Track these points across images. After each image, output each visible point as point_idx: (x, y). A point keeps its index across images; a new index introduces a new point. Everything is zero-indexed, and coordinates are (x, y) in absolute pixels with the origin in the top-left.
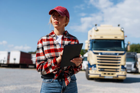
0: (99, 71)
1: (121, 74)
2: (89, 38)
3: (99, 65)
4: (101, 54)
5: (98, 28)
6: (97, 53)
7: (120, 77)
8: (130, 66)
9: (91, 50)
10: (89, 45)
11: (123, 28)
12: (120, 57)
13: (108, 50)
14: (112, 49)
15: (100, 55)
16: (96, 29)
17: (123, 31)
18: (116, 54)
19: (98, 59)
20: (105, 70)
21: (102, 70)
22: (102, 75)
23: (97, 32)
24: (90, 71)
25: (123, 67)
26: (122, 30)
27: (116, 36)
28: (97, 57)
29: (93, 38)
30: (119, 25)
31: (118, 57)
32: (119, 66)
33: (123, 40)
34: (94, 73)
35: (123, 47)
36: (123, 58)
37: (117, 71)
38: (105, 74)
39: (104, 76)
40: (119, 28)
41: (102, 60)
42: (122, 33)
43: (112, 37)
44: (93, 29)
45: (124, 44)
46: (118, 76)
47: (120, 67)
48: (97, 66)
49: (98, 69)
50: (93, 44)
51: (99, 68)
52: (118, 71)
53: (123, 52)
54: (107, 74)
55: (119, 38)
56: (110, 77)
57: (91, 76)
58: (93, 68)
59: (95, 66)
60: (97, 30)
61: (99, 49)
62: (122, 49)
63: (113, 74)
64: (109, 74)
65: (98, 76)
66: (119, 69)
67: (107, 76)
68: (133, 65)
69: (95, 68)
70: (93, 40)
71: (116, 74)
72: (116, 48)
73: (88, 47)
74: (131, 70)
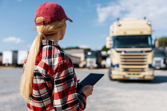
0: (123, 71)
1: (148, 74)
2: (111, 35)
3: (122, 65)
4: (125, 52)
5: (121, 22)
6: (120, 52)
7: (147, 78)
8: (159, 62)
9: (113, 48)
10: (112, 42)
11: (149, 21)
12: (147, 55)
13: (133, 47)
14: (137, 45)
15: (123, 53)
16: (118, 24)
17: (150, 25)
18: (142, 52)
19: (121, 58)
20: (130, 70)
21: (127, 70)
22: (127, 76)
23: (120, 28)
24: (113, 72)
25: (150, 66)
27: (142, 31)
28: (121, 55)
29: (115, 34)
30: (145, 18)
31: (144, 55)
32: (145, 65)
33: (150, 36)
34: (118, 73)
36: (150, 55)
37: (143, 70)
38: (130, 74)
39: (128, 78)
40: (145, 21)
41: (127, 59)
42: (149, 28)
43: (137, 33)
44: (115, 24)
45: (151, 40)
46: (144, 76)
47: (146, 67)
50: (116, 42)
51: (122, 68)
52: (145, 71)
53: (149, 49)
55: (146, 33)
57: (114, 77)
58: (116, 68)
59: (118, 66)
60: (120, 25)
61: (123, 46)
62: (149, 45)
63: (138, 74)
64: (134, 74)
65: (121, 77)
67: (132, 77)
69: (118, 69)
70: (115, 37)
71: (142, 75)
72: (142, 45)
73: (110, 44)
74: (160, 66)
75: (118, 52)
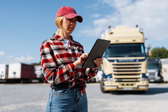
0: (116, 81)
1: (142, 84)
3: (115, 74)
4: (118, 61)
5: (112, 30)
6: (113, 61)
7: (141, 88)
8: (153, 74)
9: (106, 57)
11: (142, 30)
12: (140, 64)
13: (126, 56)
14: (130, 54)
15: (116, 62)
16: (110, 32)
17: (142, 33)
18: (135, 61)
19: (114, 68)
20: (123, 80)
21: (120, 80)
22: (120, 86)
23: (112, 35)
24: (106, 83)
25: (144, 76)
26: (141, 31)
28: (113, 65)
30: (137, 26)
31: (137, 65)
32: (139, 74)
33: (143, 44)
34: (110, 84)
35: (143, 52)
36: (143, 64)
37: (137, 80)
38: (123, 85)
39: (122, 88)
40: (138, 29)
41: (119, 69)
42: (141, 35)
43: (130, 41)
44: (107, 32)
45: (144, 48)
46: (138, 86)
47: (141, 76)
48: (114, 76)
49: (114, 80)
50: (108, 50)
51: (115, 78)
52: (139, 81)
53: (143, 58)
54: (125, 85)
55: (138, 41)
56: (130, 88)
57: (107, 88)
58: (108, 78)
59: (110, 76)
60: (111, 33)
61: (114, 55)
62: (142, 54)
63: (132, 85)
64: (128, 85)
65: (115, 88)
66: (139, 78)
67: (126, 88)
68: (157, 73)
69: (111, 79)
71: (136, 85)
72: (134, 54)
74: (154, 79)
75: (110, 61)
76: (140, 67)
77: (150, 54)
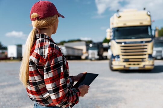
0: (124, 61)
1: (148, 63)
2: (112, 26)
3: (122, 55)
4: (125, 43)
5: (120, 14)
6: (120, 43)
7: (147, 67)
9: (114, 39)
10: (112, 34)
11: (149, 12)
12: (147, 45)
13: (133, 38)
14: (137, 36)
15: (123, 44)
16: (118, 16)
17: (149, 15)
18: (142, 42)
19: (122, 49)
20: (131, 60)
21: (127, 60)
22: (127, 66)
23: (120, 19)
25: (150, 56)
26: (149, 14)
27: (141, 21)
28: (121, 46)
29: (116, 25)
30: (144, 9)
31: (144, 46)
32: (145, 55)
33: (150, 26)
34: (118, 64)
35: (150, 34)
36: (150, 45)
37: (143, 60)
38: (130, 64)
39: (129, 68)
40: (145, 12)
41: (126, 50)
42: (148, 18)
43: (137, 23)
44: (115, 15)
45: (151, 30)
46: (144, 66)
47: (147, 56)
48: (121, 57)
50: (116, 33)
51: (123, 59)
52: (145, 61)
53: (150, 39)
55: (146, 23)
56: (136, 67)
57: (115, 67)
58: (116, 58)
59: (118, 56)
60: (120, 17)
61: (122, 37)
63: (138, 64)
64: (134, 64)
65: (122, 67)
66: (145, 58)
67: (133, 67)
69: (119, 59)
70: (115, 28)
71: (142, 65)
72: (141, 35)
73: (111, 36)
74: (161, 56)
75: (118, 43)
76: (146, 48)
77: (157, 35)
